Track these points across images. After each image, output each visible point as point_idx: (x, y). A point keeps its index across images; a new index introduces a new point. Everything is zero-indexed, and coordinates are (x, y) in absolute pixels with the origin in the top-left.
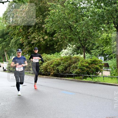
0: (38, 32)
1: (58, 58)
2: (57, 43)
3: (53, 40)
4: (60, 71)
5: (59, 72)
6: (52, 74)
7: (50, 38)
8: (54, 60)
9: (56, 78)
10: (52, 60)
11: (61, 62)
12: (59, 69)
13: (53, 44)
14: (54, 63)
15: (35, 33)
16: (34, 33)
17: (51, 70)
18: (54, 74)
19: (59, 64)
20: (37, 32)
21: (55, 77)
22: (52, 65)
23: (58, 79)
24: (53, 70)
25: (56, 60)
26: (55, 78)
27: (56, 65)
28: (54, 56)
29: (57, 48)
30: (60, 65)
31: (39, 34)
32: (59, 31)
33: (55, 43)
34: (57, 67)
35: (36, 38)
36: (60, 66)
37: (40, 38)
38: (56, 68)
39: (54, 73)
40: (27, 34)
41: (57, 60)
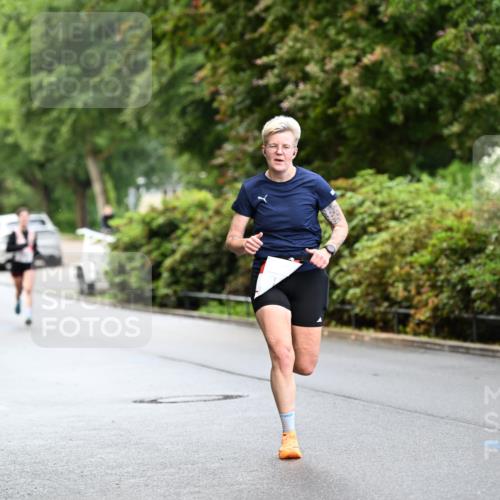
0: (326, 20)
1: (462, 206)
2: (458, 99)
3: (428, 77)
4: (482, 297)
5: (475, 301)
6: (424, 315)
7: (411, 61)
8: (436, 215)
9: (454, 349)
10: (421, 220)
11: (484, 231)
12: (471, 282)
13: (434, 106)
14: (439, 240)
15: (303, 26)
16: (294, 31)
17: (413, 288)
18: (434, 317)
19: (470, 248)
20: (318, 18)
21: (444, 338)
22: (424, 257)
23: (467, 351)
24: (433, 287)
25: (450, 221)
26: (441, 348)
27: (454, 251)
28: (438, 192)
29: (460, 136)
30: (481, 250)
31: (332, 32)
32: (476, 13)
33: (445, 101)
34: (460, 265)
35: (312, 68)
36: (481, 259)
37: (339, 68)
38: (454, 276)
39: (436, 309)
40: (242, 35)
41: (459, 217)
